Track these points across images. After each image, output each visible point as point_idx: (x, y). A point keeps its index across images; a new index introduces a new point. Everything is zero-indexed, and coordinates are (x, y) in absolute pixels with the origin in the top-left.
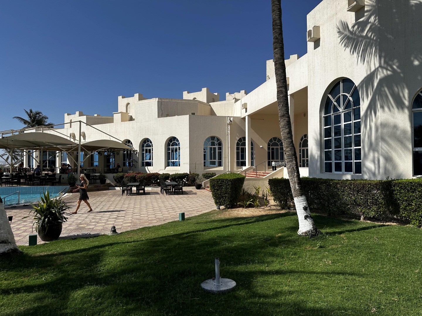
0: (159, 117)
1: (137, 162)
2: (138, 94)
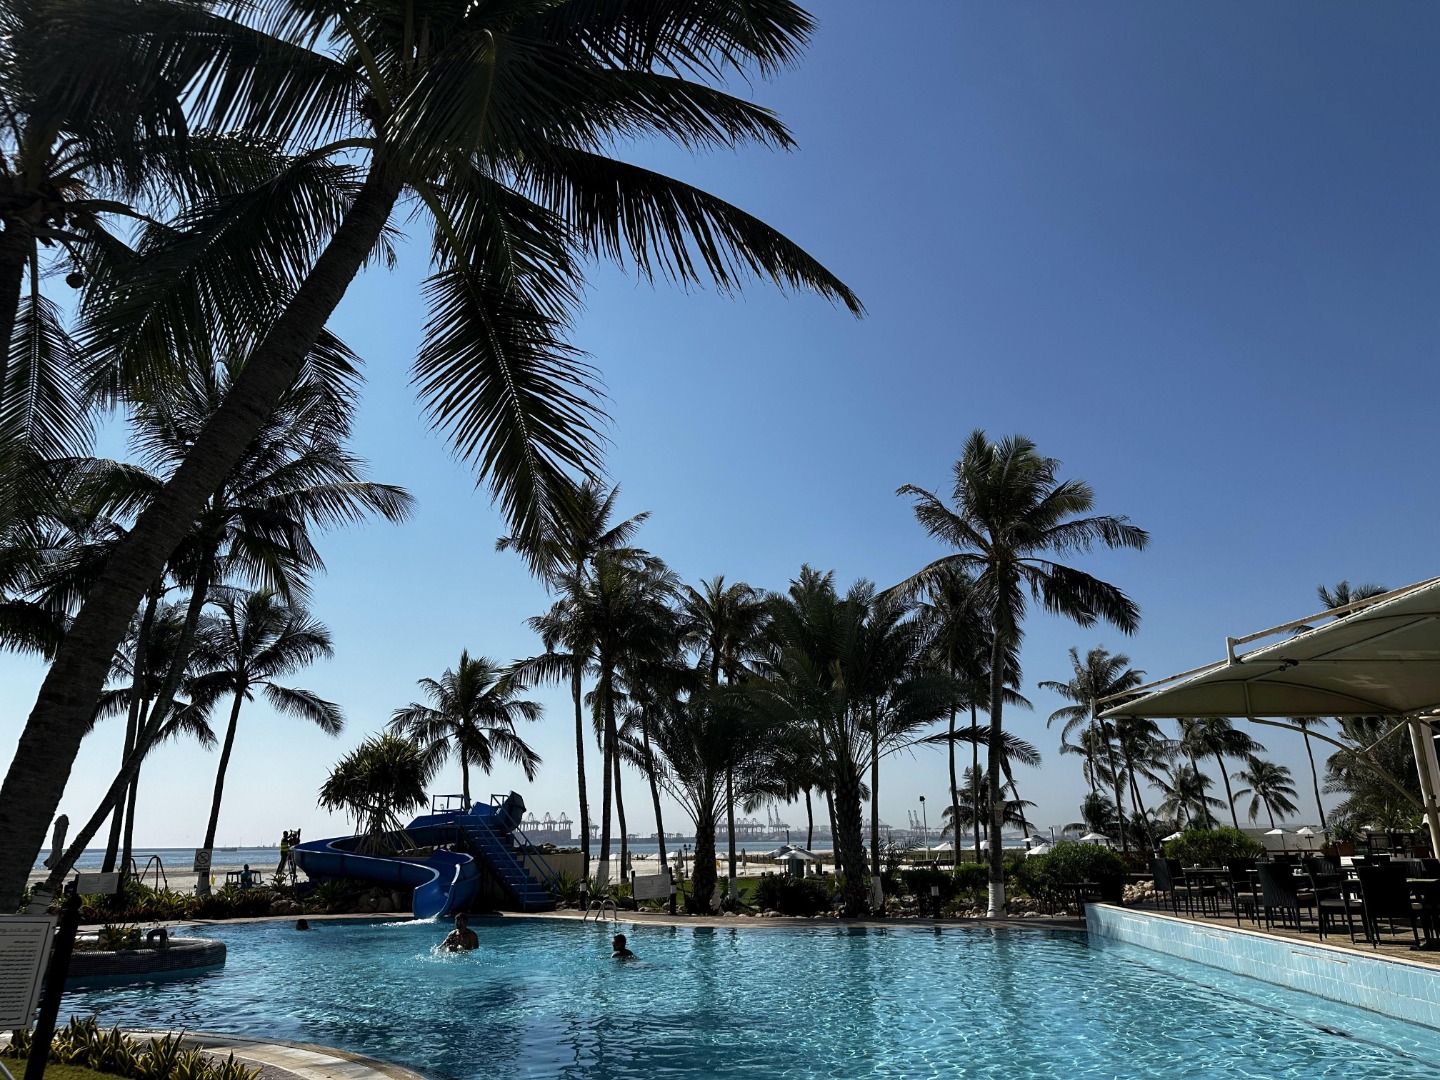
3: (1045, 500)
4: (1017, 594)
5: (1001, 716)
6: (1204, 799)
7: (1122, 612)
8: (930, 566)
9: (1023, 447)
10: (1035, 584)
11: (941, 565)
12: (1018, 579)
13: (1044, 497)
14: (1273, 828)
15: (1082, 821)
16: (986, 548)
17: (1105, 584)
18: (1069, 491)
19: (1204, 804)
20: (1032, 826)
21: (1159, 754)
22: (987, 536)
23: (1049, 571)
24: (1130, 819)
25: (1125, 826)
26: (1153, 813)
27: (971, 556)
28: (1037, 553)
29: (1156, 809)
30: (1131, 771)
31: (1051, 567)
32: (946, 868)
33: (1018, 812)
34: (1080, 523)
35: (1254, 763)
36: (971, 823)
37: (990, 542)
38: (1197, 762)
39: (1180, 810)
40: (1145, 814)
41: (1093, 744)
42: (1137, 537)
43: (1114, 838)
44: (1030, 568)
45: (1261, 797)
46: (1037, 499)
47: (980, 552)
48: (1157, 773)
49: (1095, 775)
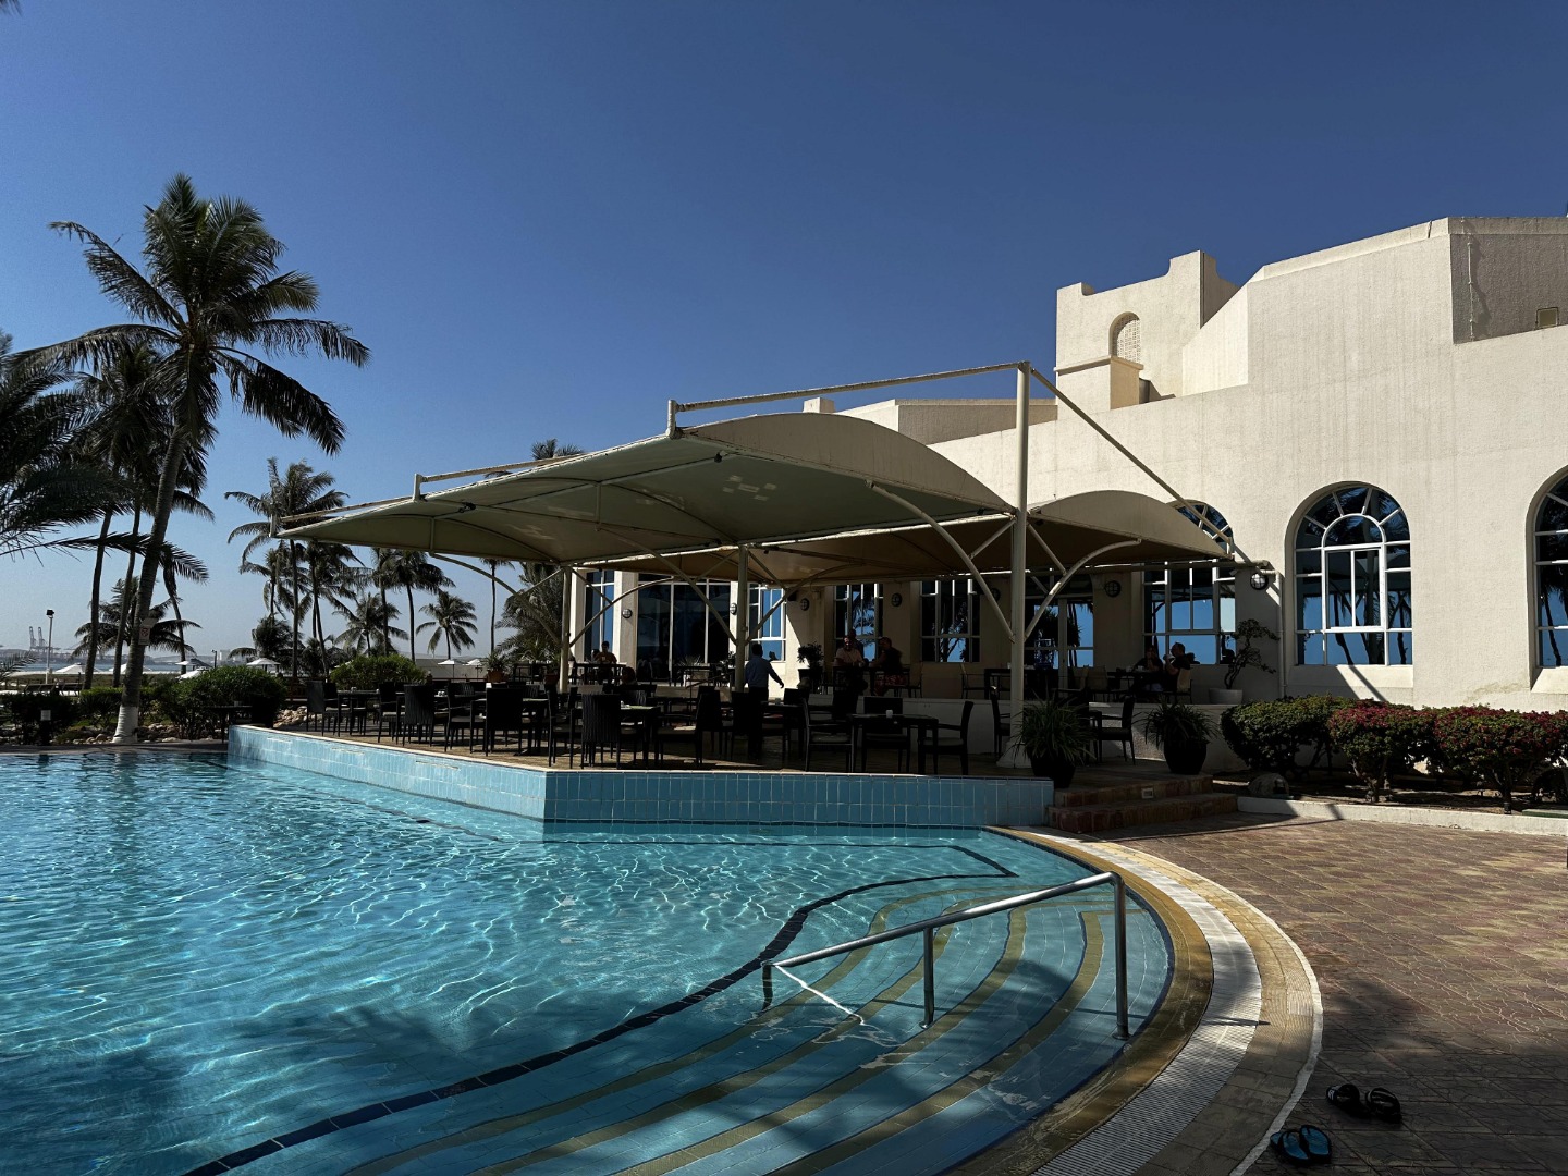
0: (1460, 335)
1: (1274, 638)
2: (1196, 256)
3: (261, 287)
4: (211, 387)
5: (166, 524)
6: (387, 629)
7: (326, 429)
8: (100, 331)
9: (244, 217)
10: (236, 379)
11: (115, 334)
12: (214, 370)
13: (261, 282)
14: (449, 658)
15: (251, 645)
16: (181, 326)
17: (313, 395)
18: (292, 284)
19: (386, 634)
20: (191, 649)
21: (349, 581)
22: (182, 310)
23: (254, 368)
24: (306, 645)
25: (298, 653)
26: (332, 640)
27: (158, 331)
28: (240, 344)
29: (336, 636)
30: (316, 598)
31: (256, 365)
32: (72, 693)
33: (177, 633)
34: (298, 323)
35: (444, 598)
36: (113, 642)
37: (186, 319)
38: (388, 592)
39: (361, 639)
40: (323, 642)
41: (279, 565)
42: (357, 352)
43: (285, 665)
44: (232, 360)
45: (444, 630)
46: (252, 283)
47: (172, 330)
48: (344, 600)
49: (276, 598)
